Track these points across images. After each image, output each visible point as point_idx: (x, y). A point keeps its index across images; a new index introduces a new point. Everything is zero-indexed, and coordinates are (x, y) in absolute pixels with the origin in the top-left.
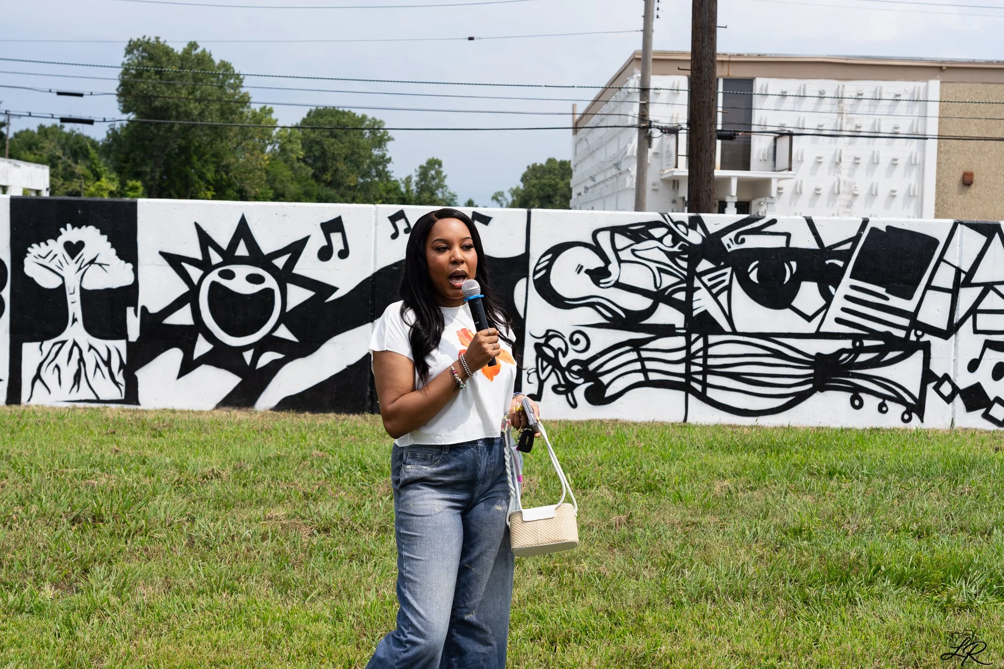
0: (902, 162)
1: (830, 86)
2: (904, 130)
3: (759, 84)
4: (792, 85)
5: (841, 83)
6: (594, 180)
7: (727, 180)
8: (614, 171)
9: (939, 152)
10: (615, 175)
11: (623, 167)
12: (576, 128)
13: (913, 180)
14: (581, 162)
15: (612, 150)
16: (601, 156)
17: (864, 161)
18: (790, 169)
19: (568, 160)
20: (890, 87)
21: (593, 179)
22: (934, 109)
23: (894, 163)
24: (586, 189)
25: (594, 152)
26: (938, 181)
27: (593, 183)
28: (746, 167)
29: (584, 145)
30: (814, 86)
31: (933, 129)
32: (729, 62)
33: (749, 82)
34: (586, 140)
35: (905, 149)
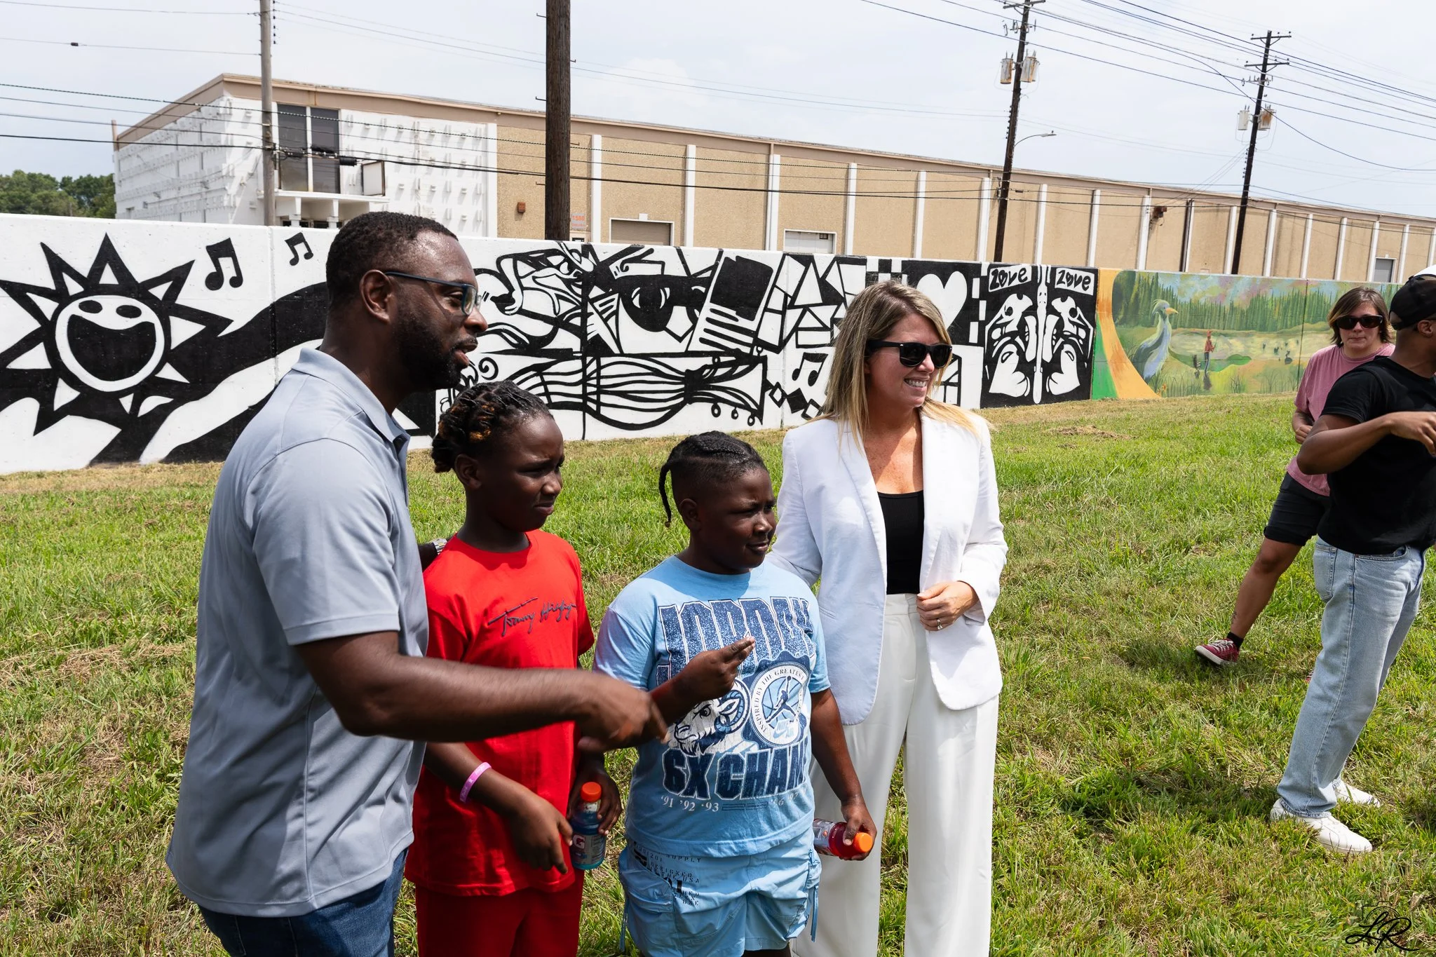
0: (470, 193)
1: (407, 121)
2: (470, 162)
3: (344, 114)
4: (374, 118)
5: (417, 120)
6: (159, 197)
7: (328, 203)
8: (196, 190)
9: (499, 185)
10: (200, 194)
11: (212, 186)
12: (118, 143)
13: (479, 207)
14: (131, 177)
15: (190, 168)
16: (170, 173)
17: (439, 190)
18: (384, 195)
19: (106, 174)
20: (458, 126)
21: (157, 195)
22: (493, 146)
23: (463, 192)
24: (145, 204)
25: (157, 168)
26: (499, 209)
27: (157, 199)
28: (338, 191)
29: (135, 162)
30: (394, 120)
31: (493, 163)
32: (315, 92)
33: (335, 113)
34: (138, 156)
35: (471, 180)
